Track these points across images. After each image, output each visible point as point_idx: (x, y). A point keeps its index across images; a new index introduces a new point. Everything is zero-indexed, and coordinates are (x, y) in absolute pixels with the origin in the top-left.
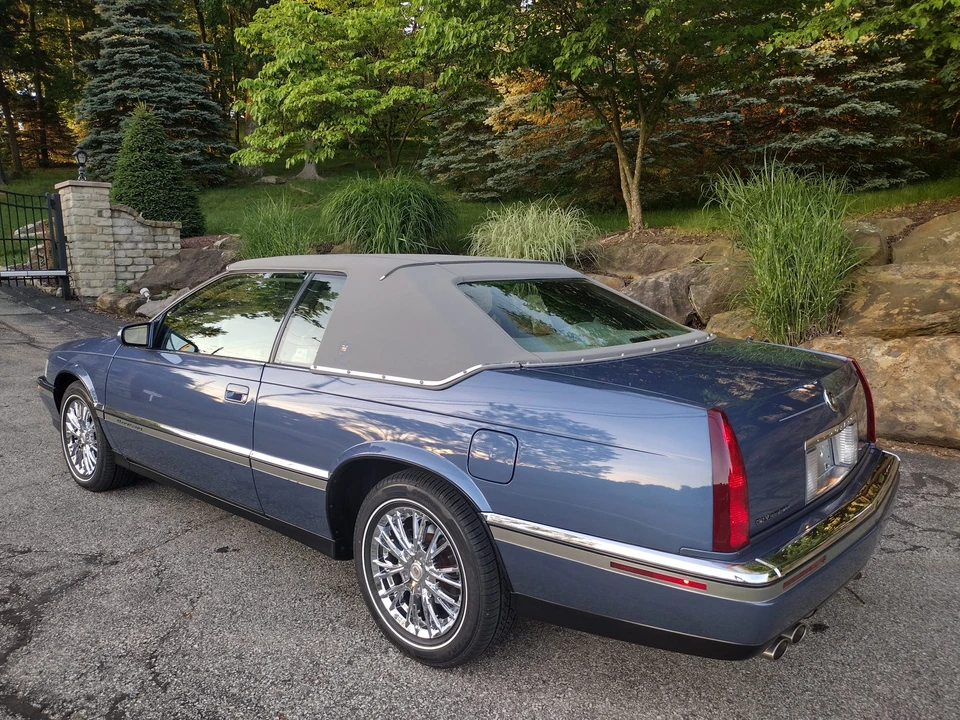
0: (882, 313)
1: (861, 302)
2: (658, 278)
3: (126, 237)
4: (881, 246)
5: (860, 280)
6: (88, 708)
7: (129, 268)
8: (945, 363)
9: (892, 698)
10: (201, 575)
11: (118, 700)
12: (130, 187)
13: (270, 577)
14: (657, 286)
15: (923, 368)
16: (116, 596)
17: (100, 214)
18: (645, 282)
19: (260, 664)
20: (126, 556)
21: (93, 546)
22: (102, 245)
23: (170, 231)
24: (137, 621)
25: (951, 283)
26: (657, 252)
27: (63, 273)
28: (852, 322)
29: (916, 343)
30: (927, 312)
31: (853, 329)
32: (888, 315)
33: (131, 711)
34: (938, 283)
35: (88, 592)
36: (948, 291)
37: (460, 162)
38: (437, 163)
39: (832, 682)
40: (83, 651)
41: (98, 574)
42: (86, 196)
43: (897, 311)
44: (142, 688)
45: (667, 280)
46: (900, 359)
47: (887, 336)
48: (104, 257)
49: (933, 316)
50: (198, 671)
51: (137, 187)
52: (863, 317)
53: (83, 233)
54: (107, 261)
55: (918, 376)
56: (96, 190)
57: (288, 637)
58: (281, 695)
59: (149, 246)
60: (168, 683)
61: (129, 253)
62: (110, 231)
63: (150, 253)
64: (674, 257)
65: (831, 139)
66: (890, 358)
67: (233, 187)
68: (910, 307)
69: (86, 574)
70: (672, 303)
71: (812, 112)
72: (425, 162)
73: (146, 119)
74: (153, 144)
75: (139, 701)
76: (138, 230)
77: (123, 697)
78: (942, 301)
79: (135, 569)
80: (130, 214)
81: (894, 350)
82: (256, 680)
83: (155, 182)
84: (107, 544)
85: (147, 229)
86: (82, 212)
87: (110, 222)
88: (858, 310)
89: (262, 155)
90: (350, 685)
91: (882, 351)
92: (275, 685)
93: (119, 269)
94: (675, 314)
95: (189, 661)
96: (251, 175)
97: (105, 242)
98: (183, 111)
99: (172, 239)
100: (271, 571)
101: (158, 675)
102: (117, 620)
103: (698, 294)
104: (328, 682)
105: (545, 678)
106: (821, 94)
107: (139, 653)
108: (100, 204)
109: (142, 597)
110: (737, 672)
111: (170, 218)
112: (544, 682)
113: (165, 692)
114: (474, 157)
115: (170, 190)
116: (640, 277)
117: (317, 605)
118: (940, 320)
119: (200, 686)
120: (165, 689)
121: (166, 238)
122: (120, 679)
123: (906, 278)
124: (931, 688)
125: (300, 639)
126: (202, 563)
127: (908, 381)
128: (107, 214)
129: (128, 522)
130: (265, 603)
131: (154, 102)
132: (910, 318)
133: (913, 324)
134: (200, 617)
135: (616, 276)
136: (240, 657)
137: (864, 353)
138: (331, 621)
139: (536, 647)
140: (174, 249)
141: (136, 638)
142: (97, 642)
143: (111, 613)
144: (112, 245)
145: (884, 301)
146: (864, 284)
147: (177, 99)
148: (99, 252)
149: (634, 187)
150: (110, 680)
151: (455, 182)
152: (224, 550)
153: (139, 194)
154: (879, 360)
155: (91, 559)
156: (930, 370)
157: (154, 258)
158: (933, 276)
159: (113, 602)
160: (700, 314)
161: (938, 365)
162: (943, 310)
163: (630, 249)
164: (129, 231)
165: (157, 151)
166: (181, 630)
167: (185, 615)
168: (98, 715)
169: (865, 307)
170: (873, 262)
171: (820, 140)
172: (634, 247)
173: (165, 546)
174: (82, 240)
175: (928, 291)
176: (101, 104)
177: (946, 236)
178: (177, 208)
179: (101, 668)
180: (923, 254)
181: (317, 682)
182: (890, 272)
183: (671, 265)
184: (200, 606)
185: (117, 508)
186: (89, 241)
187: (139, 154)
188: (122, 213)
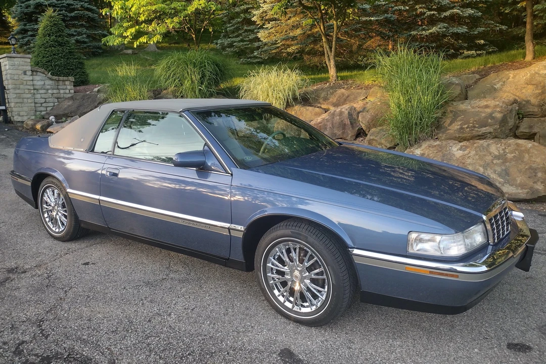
0: (458, 127)
1: (448, 121)
2: (342, 109)
3: (41, 87)
4: (462, 90)
5: (450, 109)
6: (4, 348)
7: (43, 105)
8: (488, 154)
9: (430, 329)
10: (72, 277)
11: (20, 344)
12: (44, 57)
13: (111, 278)
14: (341, 113)
15: (477, 157)
16: (24, 290)
17: (25, 73)
18: (335, 111)
19: (100, 323)
20: (31, 268)
21: (13, 264)
22: (27, 91)
23: (67, 83)
24: (34, 303)
25: (495, 111)
26: (343, 94)
27: (3, 108)
28: (443, 133)
29: (475, 143)
30: (481, 126)
31: (444, 136)
32: (462, 128)
33: (27, 350)
34: (489, 110)
35: (8, 288)
36: (493, 115)
37: (239, 41)
38: (226, 42)
39: (401, 322)
40: (3, 319)
41: (14, 279)
42: (16, 63)
43: (466, 126)
44: (34, 338)
45: (347, 110)
46: (466, 152)
47: (461, 140)
48: (28, 98)
49: (485, 129)
50: (66, 328)
51: (48, 57)
52: (449, 129)
53: (15, 84)
54: (30, 101)
55: (474, 161)
56: (22, 59)
57: (117, 309)
58: (110, 339)
59: (55, 91)
60: (49, 335)
61: (43, 96)
62: (31, 83)
63: (55, 95)
64: (352, 97)
65: (444, 29)
66: (461, 152)
67: (106, 56)
68: (473, 124)
69: (7, 279)
70: (349, 123)
71: (434, 14)
72: (219, 41)
73: (53, 17)
74: (56, 32)
75: (32, 344)
76: (48, 82)
77: (23, 342)
78: (490, 121)
79: (35, 275)
80: (43, 73)
81: (463, 147)
82: (97, 331)
83: (58, 54)
84: (20, 263)
85: (53, 82)
86: (14, 72)
87: (31, 78)
88: (447, 126)
89: (120, 39)
90: (148, 332)
91: (457, 148)
92: (107, 334)
93: (37, 105)
94: (351, 129)
95: (61, 323)
96: (117, 49)
97: (29, 89)
98: (76, 12)
99: (69, 87)
100: (112, 274)
101: (43, 330)
102: (23, 303)
103: (363, 117)
104: (136, 331)
105: (253, 325)
106: (438, 4)
107: (34, 319)
108: (25, 67)
109: (38, 290)
110: (354, 319)
111: (67, 75)
112: (252, 327)
113: (46, 339)
114: (247, 39)
115: (68, 59)
116: (333, 108)
117: (135, 292)
118: (489, 131)
119: (66, 335)
120: (46, 338)
121: (65, 87)
122: (22, 333)
123: (473, 108)
124: (451, 324)
125: (124, 310)
126: (73, 271)
127: (469, 164)
128: (29, 73)
129: (34, 250)
130: (106, 291)
131: (58, 7)
132: (473, 130)
133: (475, 133)
134: (69, 300)
135: (321, 107)
136: (89, 320)
137: (448, 149)
138: (142, 300)
139: (251, 309)
140: (70, 93)
141: (32, 312)
142: (11, 314)
143: (20, 299)
144: (32, 91)
145: (460, 121)
146: (451, 112)
147: (72, 5)
148: (25, 96)
149: (332, 57)
150: (17, 334)
151: (237, 53)
152: (87, 264)
153: (49, 61)
154: (455, 153)
155: (11, 271)
156: (481, 158)
157: (58, 98)
158: (487, 106)
159: (21, 294)
160: (364, 128)
161: (485, 155)
162: (490, 125)
163: (329, 93)
164: (42, 83)
165: (59, 36)
166: (58, 307)
167: (61, 299)
168: (9, 352)
169: (450, 125)
170: (456, 99)
171: (439, 30)
172: (331, 91)
173: (54, 262)
174: (15, 89)
175: (483, 115)
176: (27, 8)
177: (495, 85)
178: (72, 69)
179: (12, 328)
180: (483, 95)
181: (130, 331)
182: (465, 104)
183: (350, 101)
184: (70, 294)
185: (28, 242)
186: (19, 89)
187: (48, 38)
188: (38, 73)
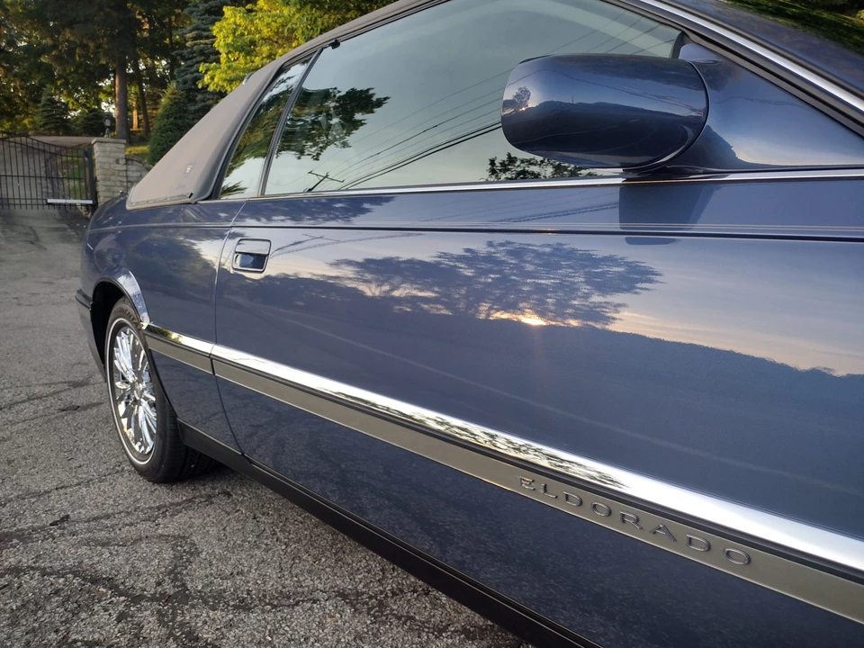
3: (137, 179)
17: (117, 162)
22: (118, 184)
27: (91, 202)
42: (108, 149)
53: (106, 175)
56: (116, 145)
62: (124, 174)
73: (174, 94)
80: (141, 163)
86: (105, 160)
87: (124, 168)
97: (120, 181)
108: (118, 154)
128: (123, 162)
144: (125, 184)
148: (116, 189)
164: (138, 174)
174: (104, 180)
186: (110, 180)
187: (166, 120)
188: (135, 163)
